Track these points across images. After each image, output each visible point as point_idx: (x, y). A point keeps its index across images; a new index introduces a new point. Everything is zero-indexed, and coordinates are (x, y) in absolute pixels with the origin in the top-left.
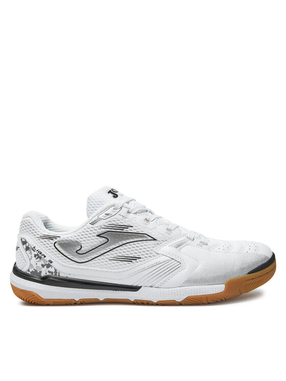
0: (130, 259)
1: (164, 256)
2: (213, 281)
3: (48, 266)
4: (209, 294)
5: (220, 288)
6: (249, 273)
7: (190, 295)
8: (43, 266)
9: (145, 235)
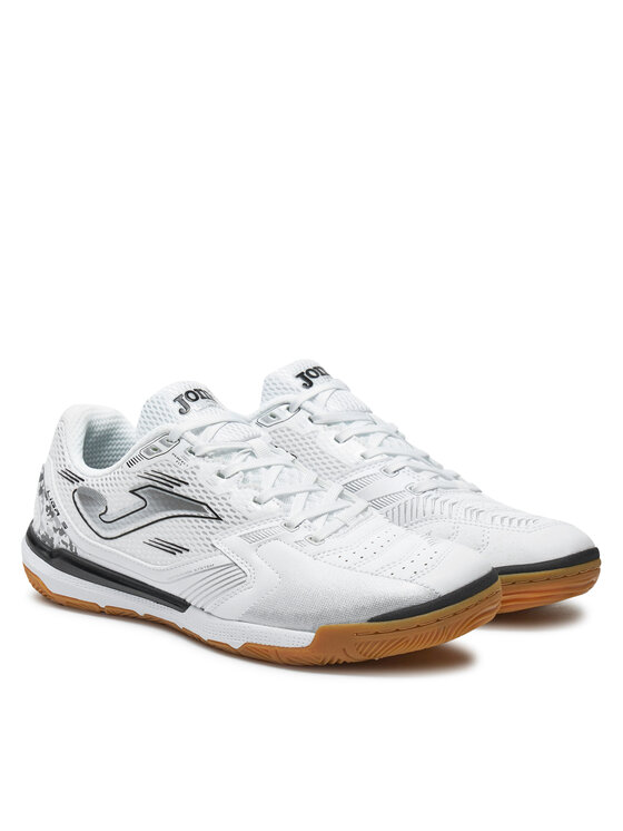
0: (174, 549)
1: (223, 556)
2: (294, 621)
3: (62, 533)
4: (281, 646)
5: (302, 639)
6: (372, 620)
7: (249, 641)
8: (55, 530)
9: (205, 507)
